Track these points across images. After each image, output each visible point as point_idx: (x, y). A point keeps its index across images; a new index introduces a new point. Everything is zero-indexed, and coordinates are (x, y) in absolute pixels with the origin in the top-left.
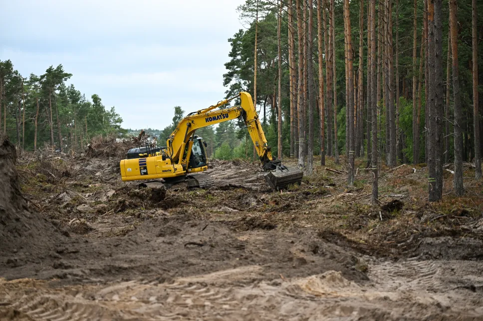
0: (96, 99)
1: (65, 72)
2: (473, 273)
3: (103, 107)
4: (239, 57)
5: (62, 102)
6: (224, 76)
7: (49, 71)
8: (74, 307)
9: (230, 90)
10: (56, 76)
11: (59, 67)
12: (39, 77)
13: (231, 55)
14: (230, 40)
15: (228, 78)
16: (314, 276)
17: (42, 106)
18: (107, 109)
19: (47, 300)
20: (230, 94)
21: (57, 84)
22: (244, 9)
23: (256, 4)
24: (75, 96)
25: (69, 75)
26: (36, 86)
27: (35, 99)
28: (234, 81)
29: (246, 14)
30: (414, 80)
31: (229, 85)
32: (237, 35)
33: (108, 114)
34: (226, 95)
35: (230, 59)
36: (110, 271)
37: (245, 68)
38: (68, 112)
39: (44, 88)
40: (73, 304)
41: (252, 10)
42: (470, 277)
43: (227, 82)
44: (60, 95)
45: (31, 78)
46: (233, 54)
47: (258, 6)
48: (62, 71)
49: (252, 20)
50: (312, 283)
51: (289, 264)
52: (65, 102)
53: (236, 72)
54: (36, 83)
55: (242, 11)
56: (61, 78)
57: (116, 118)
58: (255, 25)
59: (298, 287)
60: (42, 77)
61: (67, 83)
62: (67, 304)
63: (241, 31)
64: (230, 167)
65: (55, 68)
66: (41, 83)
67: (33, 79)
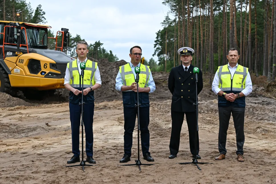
0: (111, 52)
1: (101, 43)
2: (254, 100)
3: (113, 55)
4: (159, 39)
5: (100, 53)
6: (154, 45)
7: (96, 42)
8: (161, 105)
9: (156, 49)
10: (98, 44)
11: (99, 41)
12: (93, 45)
13: (156, 38)
14: (156, 33)
15: (155, 45)
16: (215, 99)
17: (94, 54)
18: (114, 55)
19: (153, 103)
20: (156, 51)
21: (99, 47)
22: (163, 23)
23: (167, 22)
24: (104, 50)
25: (102, 44)
26: (92, 48)
27: (92, 52)
28: (157, 46)
29: (163, 25)
30: (219, 47)
31: (156, 48)
32: (158, 32)
33: (114, 57)
34: (155, 51)
35: (156, 39)
36: (160, 98)
37: (161, 42)
38: (102, 56)
39: (94, 48)
40: (160, 104)
41: (165, 24)
42: (253, 101)
43: (155, 47)
44: (99, 50)
45: (90, 45)
46: (157, 38)
47: (167, 23)
48: (100, 43)
49: (164, 27)
50: (215, 101)
51: (206, 97)
52: (101, 53)
53: (158, 44)
54: (92, 47)
55: (162, 24)
56: (100, 45)
57: (117, 58)
58: (165, 28)
59: (212, 102)
60: (94, 44)
61: (102, 47)
62: (158, 104)
63: (160, 30)
64: (160, 74)
65: (98, 42)
66: (94, 46)
67: (91, 45)
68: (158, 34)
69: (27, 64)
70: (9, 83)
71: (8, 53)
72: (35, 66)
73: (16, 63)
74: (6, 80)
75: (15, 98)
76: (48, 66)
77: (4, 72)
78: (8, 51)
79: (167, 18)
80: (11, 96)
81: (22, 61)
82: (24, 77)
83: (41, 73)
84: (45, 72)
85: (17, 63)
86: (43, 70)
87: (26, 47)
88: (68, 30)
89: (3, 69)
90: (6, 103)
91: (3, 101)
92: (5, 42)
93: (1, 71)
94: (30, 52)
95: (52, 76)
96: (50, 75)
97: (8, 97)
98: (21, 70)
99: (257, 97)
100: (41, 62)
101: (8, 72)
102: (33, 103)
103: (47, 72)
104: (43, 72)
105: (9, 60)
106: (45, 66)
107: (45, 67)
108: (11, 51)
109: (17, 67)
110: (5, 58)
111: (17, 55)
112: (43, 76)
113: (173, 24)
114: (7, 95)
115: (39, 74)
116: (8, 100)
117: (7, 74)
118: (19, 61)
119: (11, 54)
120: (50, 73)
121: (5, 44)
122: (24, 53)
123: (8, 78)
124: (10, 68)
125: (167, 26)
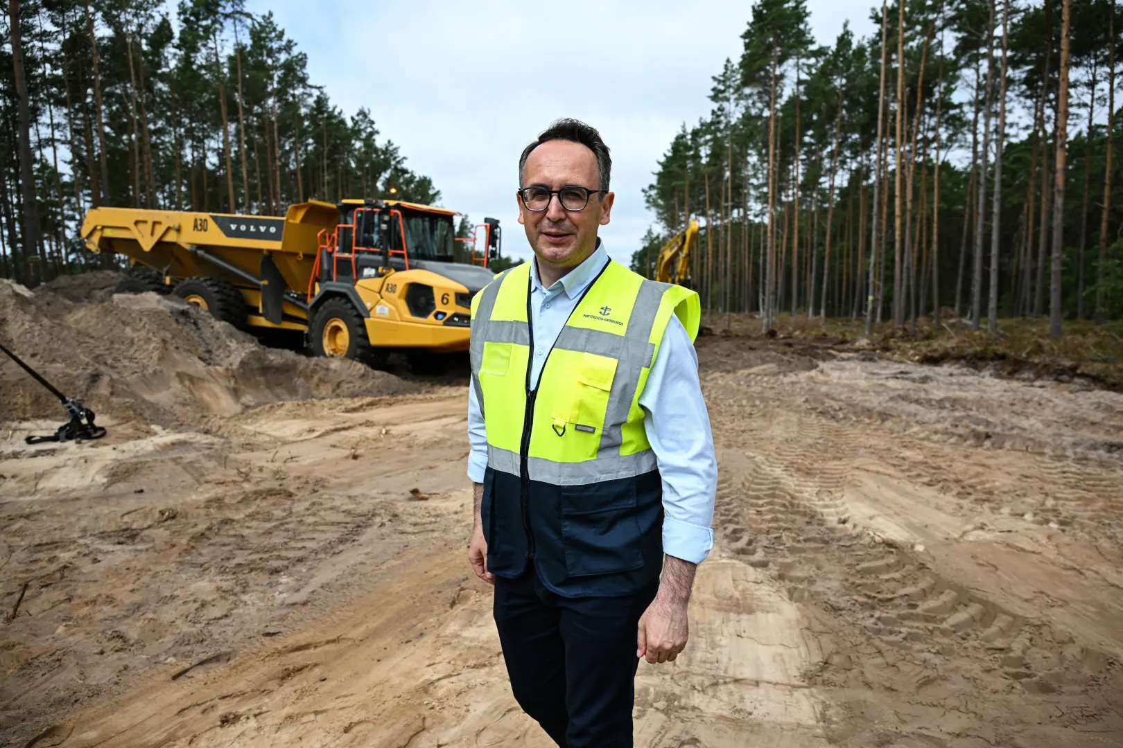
68: (634, 257)
69: (404, 293)
70: (366, 337)
71: (367, 272)
72: (422, 300)
73: (380, 293)
74: (360, 331)
75: (377, 373)
76: (452, 299)
77: (355, 313)
78: (367, 267)
79: (650, 232)
80: (369, 369)
81: (392, 289)
82: (397, 325)
83: (436, 316)
84: (444, 314)
85: (383, 292)
86: (439, 307)
87: (401, 256)
88: (498, 221)
89: (354, 308)
90: (357, 384)
91: (350, 379)
92: (357, 246)
93: (350, 312)
94: (411, 268)
95: (460, 323)
96: (456, 319)
97: (362, 371)
98: (390, 310)
99: (875, 361)
100: (435, 291)
101: (364, 314)
102: (421, 381)
103: (450, 313)
104: (439, 313)
105: (367, 287)
106: (444, 298)
107: (445, 301)
108: (372, 267)
109: (382, 301)
110: (357, 280)
111: (381, 275)
112: (441, 322)
113: (656, 242)
114: (359, 365)
115: (431, 317)
116: (363, 376)
117: (361, 317)
118: (387, 289)
119: (373, 272)
120: (455, 315)
121: (357, 252)
122: (398, 270)
123: (363, 326)
124: (369, 305)
125: (647, 244)
